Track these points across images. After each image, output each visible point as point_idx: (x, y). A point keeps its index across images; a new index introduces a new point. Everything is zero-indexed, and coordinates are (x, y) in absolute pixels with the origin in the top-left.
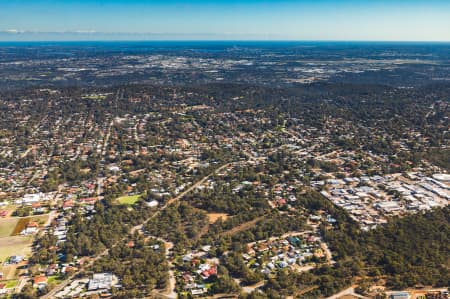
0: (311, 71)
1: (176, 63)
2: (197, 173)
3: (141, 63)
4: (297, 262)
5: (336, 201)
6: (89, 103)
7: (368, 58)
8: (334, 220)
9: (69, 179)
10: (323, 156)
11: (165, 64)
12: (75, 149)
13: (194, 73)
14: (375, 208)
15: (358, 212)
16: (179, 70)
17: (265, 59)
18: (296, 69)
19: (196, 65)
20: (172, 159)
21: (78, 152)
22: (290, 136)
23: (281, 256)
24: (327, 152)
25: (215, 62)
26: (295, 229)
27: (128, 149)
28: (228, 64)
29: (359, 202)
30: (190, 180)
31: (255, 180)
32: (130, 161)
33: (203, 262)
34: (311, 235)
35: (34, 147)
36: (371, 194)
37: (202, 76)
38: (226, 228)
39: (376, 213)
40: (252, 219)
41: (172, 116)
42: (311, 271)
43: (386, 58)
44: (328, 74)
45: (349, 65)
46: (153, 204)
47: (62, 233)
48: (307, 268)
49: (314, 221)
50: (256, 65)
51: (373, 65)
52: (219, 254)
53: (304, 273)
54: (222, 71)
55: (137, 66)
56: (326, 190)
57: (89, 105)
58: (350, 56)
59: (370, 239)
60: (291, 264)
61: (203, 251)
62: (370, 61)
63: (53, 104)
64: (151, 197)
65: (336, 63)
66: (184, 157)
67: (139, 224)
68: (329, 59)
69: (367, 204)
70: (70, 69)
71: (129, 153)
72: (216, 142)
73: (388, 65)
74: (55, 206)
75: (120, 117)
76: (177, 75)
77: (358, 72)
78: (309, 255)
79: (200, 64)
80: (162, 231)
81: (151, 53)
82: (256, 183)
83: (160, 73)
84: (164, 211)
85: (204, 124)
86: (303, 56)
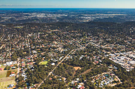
0: (87, 18)
1: (42, 16)
2: (65, 53)
3: (30, 16)
4: (110, 83)
5: (115, 61)
6: (18, 29)
7: (104, 13)
8: (117, 68)
9: (20, 56)
10: (104, 46)
11: (38, 16)
12: (19, 46)
13: (49, 19)
15: (124, 65)
17: (71, 14)
18: (82, 17)
19: (49, 16)
20: (54, 48)
21: (20, 46)
22: (90, 40)
23: (104, 81)
24: (105, 45)
25: (55, 15)
26: (105, 71)
27: (37, 45)
28: (59, 16)
29: (122, 61)
30: (63, 56)
31: (85, 55)
32: (39, 49)
33: (79, 84)
34: (111, 73)
35: (4, 45)
36: (125, 59)
37: (52, 20)
38: (82, 72)
39: (129, 65)
40: (89, 69)
41: (47, 33)
42: (115, 86)
43: (110, 13)
44: (93, 19)
45: (98, 16)
46: (53, 64)
47: (24, 75)
48: (114, 85)
49: (110, 68)
50: (68, 16)
51: (106, 16)
52: (83, 81)
53: (113, 87)
54: (58, 18)
55: (29, 17)
56: (110, 57)
57: (18, 30)
58: (98, 13)
59: (131, 74)
60: (108, 83)
61: (77, 80)
62: (105, 15)
63: (5, 30)
64: (52, 62)
65: (94, 15)
66: (58, 48)
67: (51, 71)
68: (92, 14)
69: (126, 62)
70: (6, 18)
71: (38, 46)
72: (66, 42)
73: (110, 16)
74: (19, 66)
75: (30, 34)
76: (43, 19)
77: (102, 18)
78: (113, 80)
79: (50, 16)
80: (61, 74)
81: (32, 12)
82: (86, 56)
83: (37, 19)
84: (58, 66)
85: (59, 36)
86: (83, 13)
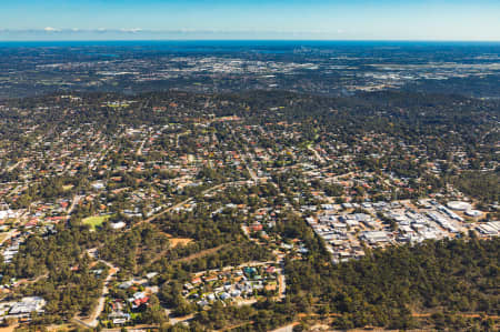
0: (384, 77)
1: (229, 67)
2: (184, 193)
3: (191, 67)
4: (242, 295)
8: (305, 250)
9: (44, 196)
10: (335, 178)
11: (216, 68)
12: (67, 164)
13: (246, 78)
14: (359, 238)
15: (337, 242)
16: (231, 74)
17: (335, 62)
18: (367, 75)
19: (251, 69)
20: (164, 176)
21: (68, 167)
22: (311, 154)
23: (227, 287)
25: (275, 65)
26: (256, 258)
27: (123, 164)
28: (289, 68)
29: (345, 231)
30: (172, 201)
31: (241, 202)
32: (119, 178)
33: (140, 290)
34: (272, 265)
35: (25, 160)
36: (365, 223)
37: (253, 82)
38: (181, 255)
39: (357, 243)
40: (215, 246)
41: (192, 127)
42: (254, 305)
43: (482, 61)
44: (404, 81)
45: (432, 70)
46: (120, 225)
47: (12, 253)
48: (249, 302)
49: (283, 250)
50: (322, 69)
51: (460, 70)
52: (160, 282)
54: (280, 76)
55: (184, 70)
58: (437, 59)
60: (235, 296)
61: (146, 278)
62: (461, 66)
63: (69, 113)
64: (120, 218)
65: (418, 67)
66: (179, 175)
67: (94, 246)
68: (412, 62)
69: (353, 234)
70: (109, 73)
71: (120, 168)
72: (224, 158)
73: (480, 71)
74: (17, 224)
75: (135, 128)
76: (226, 80)
77: (441, 78)
78: (259, 287)
79: (257, 67)
80: (113, 256)
81: (204, 55)
82: (241, 206)
83: (208, 78)
84: (126, 234)
85: (221, 138)
86: (381, 59)
